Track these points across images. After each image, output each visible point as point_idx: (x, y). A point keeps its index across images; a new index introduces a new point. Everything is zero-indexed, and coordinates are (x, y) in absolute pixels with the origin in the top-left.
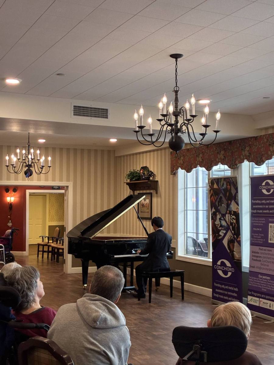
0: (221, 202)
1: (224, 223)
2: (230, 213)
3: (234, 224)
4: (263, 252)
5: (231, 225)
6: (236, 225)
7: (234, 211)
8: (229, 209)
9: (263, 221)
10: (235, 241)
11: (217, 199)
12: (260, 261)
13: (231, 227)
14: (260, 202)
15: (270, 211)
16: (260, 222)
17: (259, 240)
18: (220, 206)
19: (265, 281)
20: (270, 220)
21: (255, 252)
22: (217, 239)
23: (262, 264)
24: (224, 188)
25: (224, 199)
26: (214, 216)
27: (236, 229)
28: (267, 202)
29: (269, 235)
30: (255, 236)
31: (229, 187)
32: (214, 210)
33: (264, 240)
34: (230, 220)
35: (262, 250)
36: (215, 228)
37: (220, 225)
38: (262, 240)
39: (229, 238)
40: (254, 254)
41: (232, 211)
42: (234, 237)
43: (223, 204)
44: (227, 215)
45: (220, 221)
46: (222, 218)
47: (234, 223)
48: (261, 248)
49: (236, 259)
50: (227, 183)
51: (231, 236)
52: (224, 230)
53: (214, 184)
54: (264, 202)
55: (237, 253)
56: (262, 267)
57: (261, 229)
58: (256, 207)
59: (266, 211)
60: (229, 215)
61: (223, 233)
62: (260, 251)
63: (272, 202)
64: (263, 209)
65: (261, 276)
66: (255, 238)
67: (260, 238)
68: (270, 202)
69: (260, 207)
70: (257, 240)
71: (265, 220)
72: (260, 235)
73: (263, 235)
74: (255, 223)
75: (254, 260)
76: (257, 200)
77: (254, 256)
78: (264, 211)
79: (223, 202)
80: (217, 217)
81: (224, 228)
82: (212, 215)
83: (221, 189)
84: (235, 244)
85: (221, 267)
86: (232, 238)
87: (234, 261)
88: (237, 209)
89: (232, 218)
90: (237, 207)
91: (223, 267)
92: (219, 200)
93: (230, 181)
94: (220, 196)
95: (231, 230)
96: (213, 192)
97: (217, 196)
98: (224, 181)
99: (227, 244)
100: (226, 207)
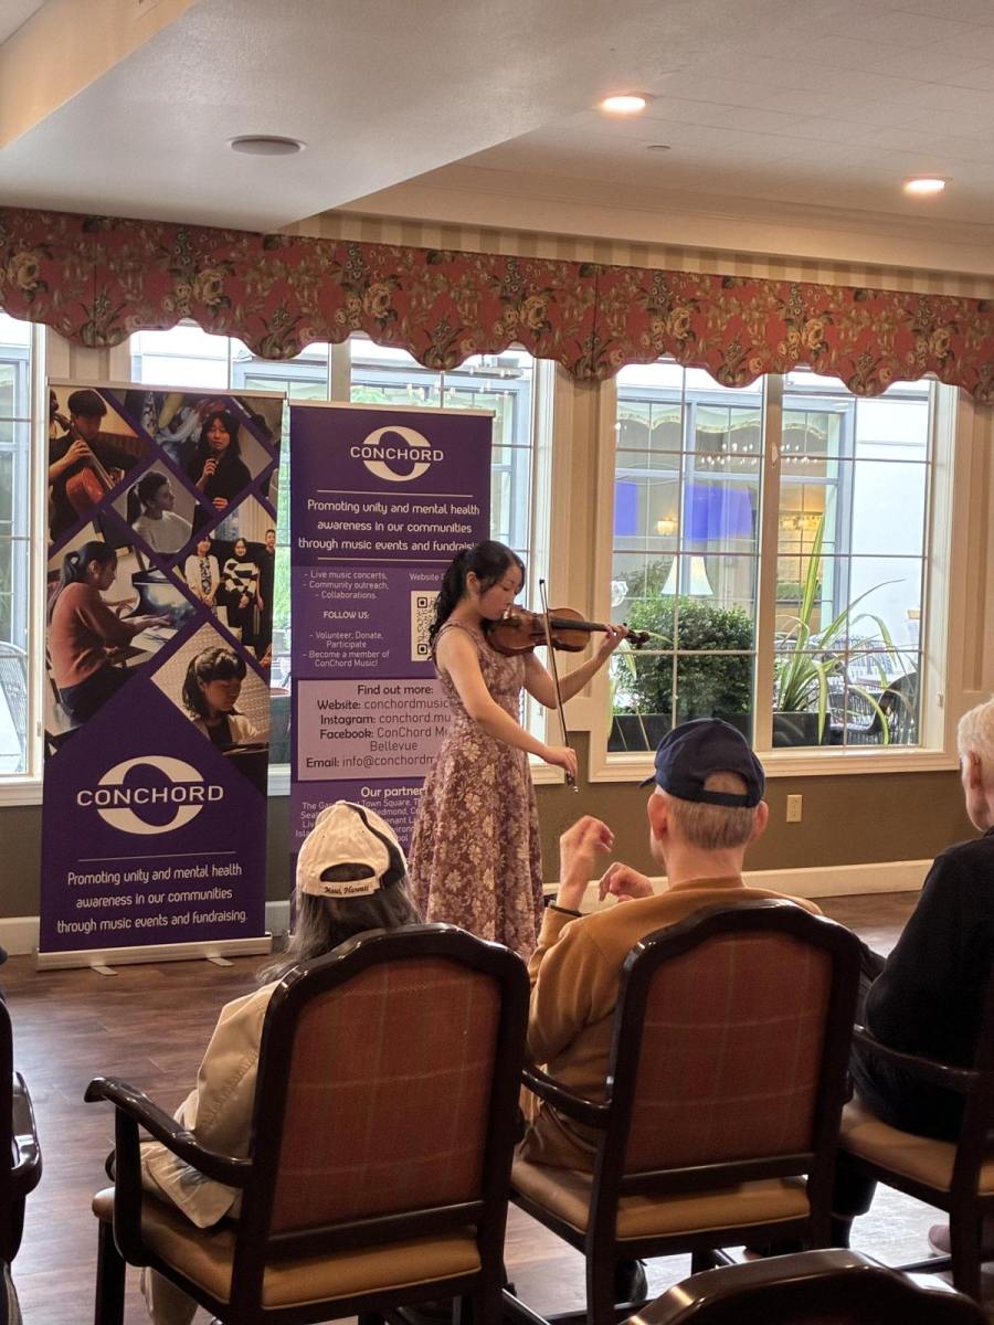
0: (150, 497)
1: (164, 595)
2: (223, 550)
3: (245, 599)
4: (382, 697)
5: (219, 605)
6: (260, 600)
7: (253, 544)
8: (212, 535)
9: (377, 581)
10: (247, 665)
11: (121, 487)
12: (367, 734)
13: (222, 613)
14: (356, 509)
15: (415, 547)
16: (357, 585)
17: (357, 655)
18: (141, 518)
19: (401, 803)
20: (413, 577)
21: (335, 706)
22: (107, 666)
23: (373, 746)
24: (180, 436)
25: (173, 485)
26: (92, 566)
27: (257, 618)
28: (395, 509)
30: (334, 640)
31: (221, 437)
32: (100, 538)
33: (386, 654)
34: (216, 580)
35: (376, 691)
36: (94, 621)
37: (135, 606)
38: (374, 655)
39: (204, 657)
40: (328, 713)
41: (240, 543)
42: (241, 656)
43: (168, 510)
44: (192, 563)
45: (141, 590)
46: (158, 575)
47: (249, 594)
48: (372, 684)
49: (241, 742)
50: (209, 420)
51: (220, 651)
52: (163, 626)
53: (103, 412)
54: (377, 507)
56: (377, 755)
57: (364, 615)
58: (337, 526)
59: (389, 546)
60: (213, 560)
61: (156, 638)
62: (361, 699)
63: (424, 510)
64: (373, 537)
65: (370, 792)
66: (335, 650)
67: (360, 650)
68: (410, 510)
69: (356, 527)
70: (345, 655)
71: (384, 577)
72: (364, 636)
73: (379, 635)
74: (329, 590)
75: (333, 735)
76: (336, 499)
77: (334, 720)
78: (381, 544)
79: (166, 501)
80: (114, 567)
81: (165, 617)
82: (74, 560)
83: (159, 441)
84: (244, 683)
85: (129, 791)
86: (223, 659)
87: (225, 754)
88: (269, 534)
89: (237, 573)
90: (270, 528)
91: (147, 791)
92: (136, 491)
93: (228, 412)
94: (151, 473)
95: (225, 622)
96: (87, 449)
97: (123, 472)
98: (187, 409)
99: (182, 685)
100: (191, 526)
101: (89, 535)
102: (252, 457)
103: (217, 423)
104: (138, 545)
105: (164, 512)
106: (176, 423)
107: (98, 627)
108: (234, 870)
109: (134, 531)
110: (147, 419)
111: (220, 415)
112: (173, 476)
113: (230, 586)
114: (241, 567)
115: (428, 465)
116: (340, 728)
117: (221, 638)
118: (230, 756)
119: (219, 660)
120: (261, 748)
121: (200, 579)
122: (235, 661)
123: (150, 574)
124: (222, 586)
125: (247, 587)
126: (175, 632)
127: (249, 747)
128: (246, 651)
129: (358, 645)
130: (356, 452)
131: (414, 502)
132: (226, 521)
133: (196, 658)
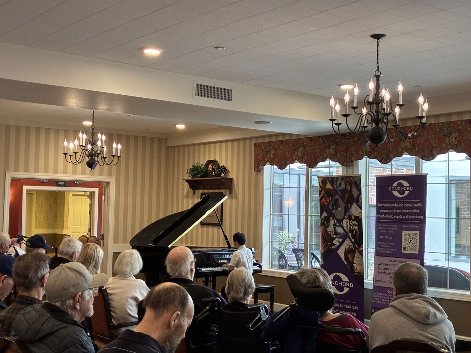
0: (336, 205)
1: (339, 230)
2: (350, 218)
3: (354, 231)
4: (394, 263)
6: (358, 232)
7: (356, 216)
8: (348, 214)
9: (394, 227)
10: (356, 251)
11: (330, 201)
12: (390, 274)
13: (350, 234)
14: (389, 206)
15: (404, 217)
16: (389, 229)
17: (388, 249)
18: (334, 210)
20: (404, 226)
21: (382, 264)
22: (329, 249)
24: (341, 188)
25: (340, 201)
26: (325, 222)
27: (358, 237)
28: (400, 205)
29: (403, 244)
30: (383, 245)
31: (349, 187)
32: (326, 215)
33: (395, 250)
34: (349, 226)
35: (392, 261)
36: (326, 236)
37: (334, 232)
38: (393, 250)
39: (347, 247)
40: (381, 266)
41: (353, 216)
42: (354, 247)
43: (339, 207)
44: (345, 221)
45: (335, 228)
46: (338, 224)
47: (355, 230)
48: (391, 259)
49: (356, 272)
50: (347, 183)
51: (351, 245)
52: (339, 238)
53: (327, 183)
54: (395, 205)
55: (358, 264)
57: (391, 238)
58: (385, 211)
59: (398, 217)
60: (348, 220)
61: (338, 241)
62: (389, 263)
63: (407, 205)
64: (393, 214)
65: (390, 292)
66: (382, 248)
67: (389, 248)
68: (404, 205)
69: (389, 211)
70: (385, 249)
71: (396, 226)
72: (390, 244)
73: (394, 244)
74: (382, 230)
75: (381, 273)
76: (385, 203)
77: (381, 269)
78: (396, 216)
79: (339, 205)
80: (329, 223)
81: (340, 236)
82: (322, 220)
83: (337, 190)
84: (356, 255)
85: (334, 281)
86: (351, 247)
87: (353, 274)
88: (360, 213)
89: (353, 224)
90: (360, 212)
91: (337, 282)
92: (333, 203)
93: (350, 180)
94: (336, 198)
95: (351, 238)
96: (324, 193)
97: (331, 198)
98: (342, 181)
99: (344, 254)
100: (344, 211)
101: (325, 214)
102: (355, 193)
103: (348, 184)
104: (334, 217)
105: (338, 208)
106: (340, 184)
107: (327, 238)
108: (356, 308)
109: (332, 213)
110: (335, 184)
111: (348, 182)
112: (340, 199)
113: (352, 228)
114: (354, 222)
115: (408, 191)
116: (383, 271)
117: (350, 242)
118: (354, 275)
119: (350, 248)
120: (361, 274)
121: (346, 226)
122: (353, 249)
123: (336, 224)
124: (350, 227)
125: (355, 228)
126: (342, 240)
127: (358, 273)
128: (355, 246)
129: (388, 247)
130: (390, 189)
131: (404, 203)
132: (350, 210)
133: (346, 247)
